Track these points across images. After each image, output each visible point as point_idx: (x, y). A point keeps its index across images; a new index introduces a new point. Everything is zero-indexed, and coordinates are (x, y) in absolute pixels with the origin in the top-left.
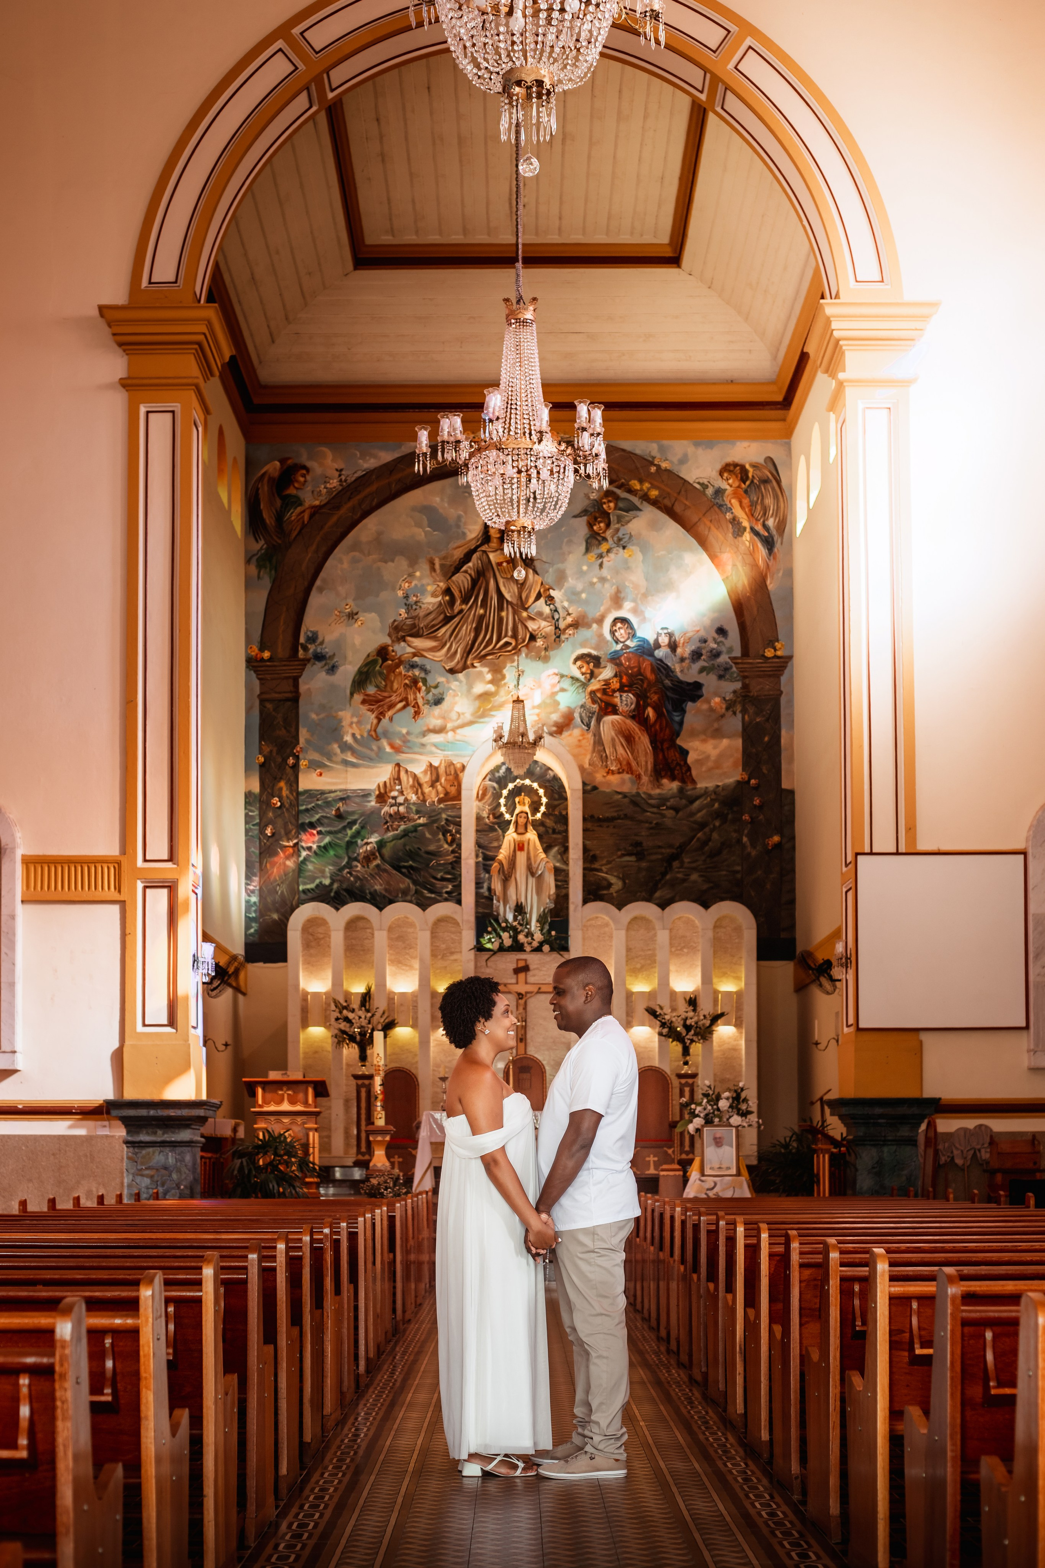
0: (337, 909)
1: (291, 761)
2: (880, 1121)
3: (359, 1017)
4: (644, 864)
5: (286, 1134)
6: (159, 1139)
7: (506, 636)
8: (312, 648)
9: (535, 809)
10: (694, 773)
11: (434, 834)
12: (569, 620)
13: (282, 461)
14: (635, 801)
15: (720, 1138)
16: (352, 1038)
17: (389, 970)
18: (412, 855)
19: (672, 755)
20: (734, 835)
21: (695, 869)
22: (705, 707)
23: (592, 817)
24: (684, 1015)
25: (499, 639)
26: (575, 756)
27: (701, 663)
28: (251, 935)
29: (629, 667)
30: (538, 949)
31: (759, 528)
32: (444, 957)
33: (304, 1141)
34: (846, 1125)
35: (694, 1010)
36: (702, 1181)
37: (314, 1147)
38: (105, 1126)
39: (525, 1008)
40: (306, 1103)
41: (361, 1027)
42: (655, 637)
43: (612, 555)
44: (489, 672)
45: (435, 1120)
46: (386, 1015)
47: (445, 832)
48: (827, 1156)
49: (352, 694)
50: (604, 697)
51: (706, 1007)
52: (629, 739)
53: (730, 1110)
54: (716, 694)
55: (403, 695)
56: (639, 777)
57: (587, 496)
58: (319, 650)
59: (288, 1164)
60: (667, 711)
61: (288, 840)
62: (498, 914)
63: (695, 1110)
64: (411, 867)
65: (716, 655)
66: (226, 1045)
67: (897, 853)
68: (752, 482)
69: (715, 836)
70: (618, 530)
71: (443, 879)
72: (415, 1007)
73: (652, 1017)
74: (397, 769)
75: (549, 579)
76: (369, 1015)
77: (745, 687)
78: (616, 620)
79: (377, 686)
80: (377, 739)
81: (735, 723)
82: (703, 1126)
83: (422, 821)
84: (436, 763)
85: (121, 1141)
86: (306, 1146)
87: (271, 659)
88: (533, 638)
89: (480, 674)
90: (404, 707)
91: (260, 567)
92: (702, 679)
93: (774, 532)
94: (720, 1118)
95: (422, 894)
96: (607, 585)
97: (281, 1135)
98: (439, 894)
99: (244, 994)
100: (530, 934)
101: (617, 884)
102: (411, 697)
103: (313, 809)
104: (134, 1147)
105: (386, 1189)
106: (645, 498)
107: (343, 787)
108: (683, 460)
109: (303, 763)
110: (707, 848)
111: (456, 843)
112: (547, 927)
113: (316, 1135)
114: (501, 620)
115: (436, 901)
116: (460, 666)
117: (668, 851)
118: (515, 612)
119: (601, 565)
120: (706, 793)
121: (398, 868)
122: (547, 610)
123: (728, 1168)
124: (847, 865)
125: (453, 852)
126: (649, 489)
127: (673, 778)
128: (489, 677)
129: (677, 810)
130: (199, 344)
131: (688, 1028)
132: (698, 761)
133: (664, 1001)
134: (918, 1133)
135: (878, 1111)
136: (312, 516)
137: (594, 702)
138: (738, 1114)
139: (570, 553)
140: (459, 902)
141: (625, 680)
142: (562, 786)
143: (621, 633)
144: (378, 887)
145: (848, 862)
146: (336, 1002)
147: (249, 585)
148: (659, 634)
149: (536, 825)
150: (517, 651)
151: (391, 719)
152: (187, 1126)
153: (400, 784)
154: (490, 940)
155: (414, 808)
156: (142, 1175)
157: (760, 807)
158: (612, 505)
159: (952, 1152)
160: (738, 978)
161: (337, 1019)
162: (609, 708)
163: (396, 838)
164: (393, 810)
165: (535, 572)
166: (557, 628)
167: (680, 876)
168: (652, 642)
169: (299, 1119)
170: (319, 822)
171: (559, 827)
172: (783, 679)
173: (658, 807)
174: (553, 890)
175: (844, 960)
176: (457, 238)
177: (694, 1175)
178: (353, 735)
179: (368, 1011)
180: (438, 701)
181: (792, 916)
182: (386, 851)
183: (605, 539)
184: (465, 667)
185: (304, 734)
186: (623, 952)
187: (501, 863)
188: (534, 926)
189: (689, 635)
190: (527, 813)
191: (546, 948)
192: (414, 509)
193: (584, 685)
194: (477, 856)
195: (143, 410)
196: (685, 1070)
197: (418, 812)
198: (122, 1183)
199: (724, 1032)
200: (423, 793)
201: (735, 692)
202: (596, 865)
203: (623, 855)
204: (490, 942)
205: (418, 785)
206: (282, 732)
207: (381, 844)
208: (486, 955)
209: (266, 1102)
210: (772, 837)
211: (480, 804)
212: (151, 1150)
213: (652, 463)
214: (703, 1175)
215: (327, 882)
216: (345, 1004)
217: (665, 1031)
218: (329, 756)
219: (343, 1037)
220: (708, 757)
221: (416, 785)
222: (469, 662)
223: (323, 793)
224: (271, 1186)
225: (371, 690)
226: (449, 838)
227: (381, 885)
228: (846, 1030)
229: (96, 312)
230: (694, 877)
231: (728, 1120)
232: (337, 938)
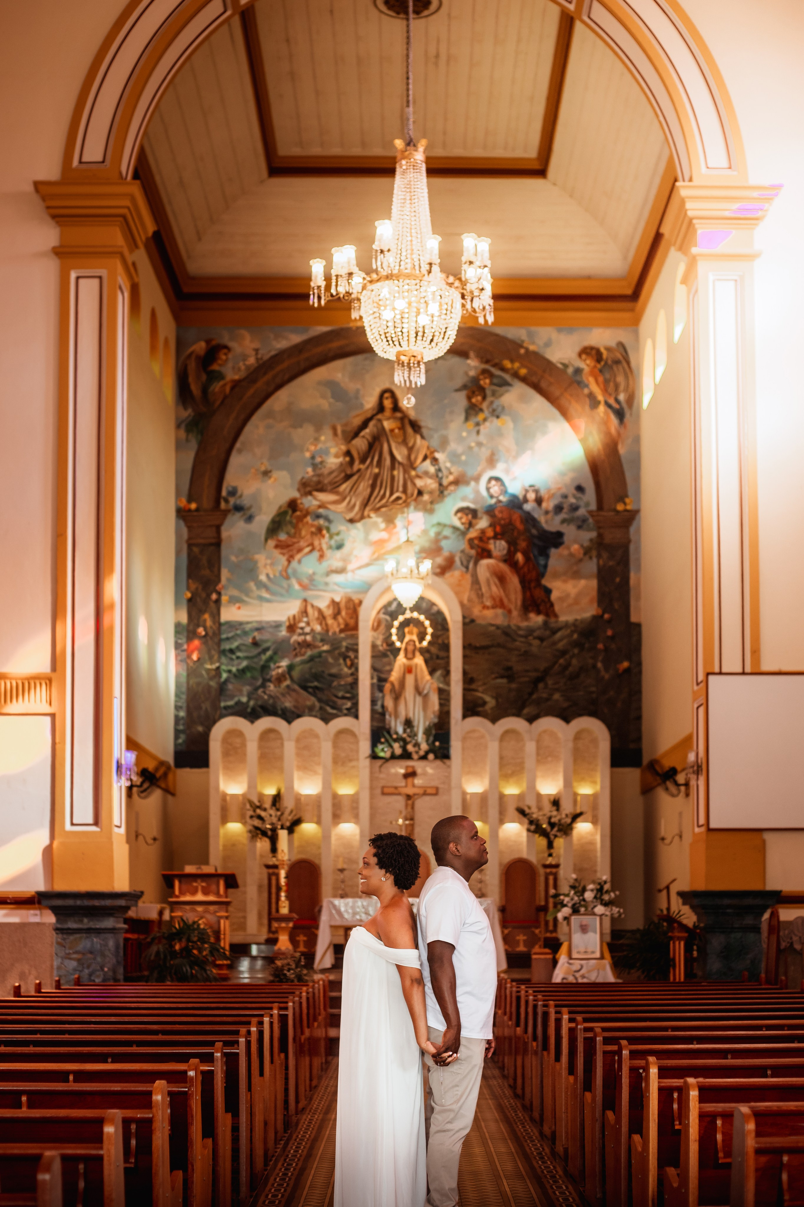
0: (252, 722)
1: (214, 596)
2: (728, 911)
3: (270, 815)
4: (514, 686)
5: (200, 922)
6: (85, 927)
7: (397, 491)
8: (232, 501)
9: (422, 637)
10: (557, 608)
11: (336, 659)
12: (451, 478)
13: (208, 342)
14: (507, 632)
15: (586, 925)
16: (264, 833)
17: (296, 774)
18: (317, 677)
19: (538, 593)
20: (590, 661)
21: (557, 690)
22: (565, 552)
23: (470, 645)
24: (549, 814)
25: (392, 494)
26: (457, 594)
27: (563, 515)
28: (180, 744)
29: (502, 519)
30: (424, 758)
31: (612, 401)
32: (343, 764)
33: (216, 927)
34: (696, 914)
35: (558, 810)
36: (570, 964)
37: (224, 934)
38: (36, 915)
39: (413, 807)
40: (218, 894)
41: (272, 824)
42: (524, 493)
43: (487, 424)
44: (382, 522)
45: (334, 906)
46: (294, 813)
47: (345, 658)
48: (682, 943)
49: (266, 540)
50: (481, 544)
51: (567, 808)
52: (502, 579)
53: (595, 900)
54: (575, 541)
55: (310, 541)
56: (510, 611)
57: (466, 373)
58: (238, 502)
59: (200, 950)
60: (535, 556)
61: (212, 663)
62: (390, 728)
63: (563, 900)
64: (316, 688)
65: (575, 508)
66: (155, 839)
67: (743, 673)
68: (606, 363)
69: (574, 662)
70: (492, 403)
71: (343, 698)
72: (319, 807)
73: (521, 816)
74: (304, 604)
75: (434, 442)
76: (279, 813)
77: (600, 536)
78: (491, 479)
79: (288, 533)
80: (288, 578)
81: (591, 566)
82: (571, 915)
83: (326, 648)
84: (337, 599)
85: (51, 928)
86: (217, 934)
87: (197, 510)
88: (420, 493)
89: (375, 524)
90: (311, 551)
91: (188, 430)
92: (564, 529)
93: (625, 405)
94: (586, 907)
95: (325, 711)
96: (483, 449)
97: (194, 923)
98: (339, 709)
99: (173, 794)
100: (417, 745)
101: (491, 702)
102: (316, 543)
103: (233, 637)
104: (62, 933)
105: (289, 970)
106: (516, 375)
107: (258, 619)
108: (548, 344)
109: (224, 598)
110: (567, 672)
111: (354, 666)
112: (431, 739)
113: (227, 922)
114: (393, 478)
115: (336, 716)
116: (359, 516)
117: (534, 675)
118: (405, 471)
119: (478, 432)
120: (566, 625)
121: (305, 688)
122: (432, 470)
123: (593, 952)
124: (698, 684)
125: (352, 674)
126: (519, 368)
127: (539, 613)
128: (383, 526)
129: (541, 639)
130: (124, 217)
131: (552, 825)
132: (561, 599)
133: (531, 801)
134: (761, 922)
135: (726, 901)
136: (233, 388)
137: (472, 547)
138: (602, 904)
139: (452, 421)
140: (356, 717)
141: (498, 529)
142: (444, 620)
143: (495, 489)
144: (288, 703)
145: (700, 680)
146: (251, 803)
147: (179, 446)
148: (527, 491)
149: (423, 651)
150: (407, 504)
151: (299, 562)
152: (111, 915)
153: (307, 616)
154: (383, 750)
155: (319, 637)
156: (70, 959)
157: (612, 638)
158: (487, 381)
159: (791, 938)
160: (594, 782)
161: (251, 817)
162: (485, 553)
163: (303, 662)
164: (301, 639)
165: (423, 437)
166: (441, 485)
167: (545, 695)
168: (521, 497)
169: (212, 908)
170: (238, 648)
171: (442, 654)
172: (632, 529)
173: (526, 637)
174: (437, 707)
175: (695, 768)
176: (357, 151)
177: (563, 959)
178: (268, 575)
179: (278, 810)
180: (339, 547)
181: (639, 730)
182: (296, 674)
183: (481, 410)
184: (362, 518)
185: (225, 574)
186: (497, 759)
187: (392, 684)
188: (421, 737)
189: (552, 492)
190: (414, 642)
191: (431, 756)
192: (320, 383)
193: (464, 534)
194: (372, 678)
195: (73, 275)
196: (550, 861)
197: (322, 640)
198: (52, 966)
199: (583, 828)
200: (327, 625)
201: (591, 540)
202: (473, 686)
203: (496, 678)
204: (383, 751)
205: (322, 617)
206: (206, 572)
207: (290, 668)
208: (379, 762)
209: (182, 893)
210: (622, 662)
211: (375, 634)
212: (78, 936)
213: (521, 346)
214: (570, 957)
215: (244, 699)
216: (258, 804)
217: (533, 828)
218: (247, 593)
219: (257, 832)
220: (568, 595)
221: (321, 617)
222: (366, 513)
223: (241, 624)
224: (184, 969)
225: (283, 536)
226: (349, 662)
227: (290, 702)
228: (697, 830)
229: (30, 188)
230: (557, 696)
231: (593, 908)
232: (252, 748)
